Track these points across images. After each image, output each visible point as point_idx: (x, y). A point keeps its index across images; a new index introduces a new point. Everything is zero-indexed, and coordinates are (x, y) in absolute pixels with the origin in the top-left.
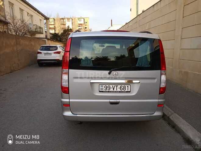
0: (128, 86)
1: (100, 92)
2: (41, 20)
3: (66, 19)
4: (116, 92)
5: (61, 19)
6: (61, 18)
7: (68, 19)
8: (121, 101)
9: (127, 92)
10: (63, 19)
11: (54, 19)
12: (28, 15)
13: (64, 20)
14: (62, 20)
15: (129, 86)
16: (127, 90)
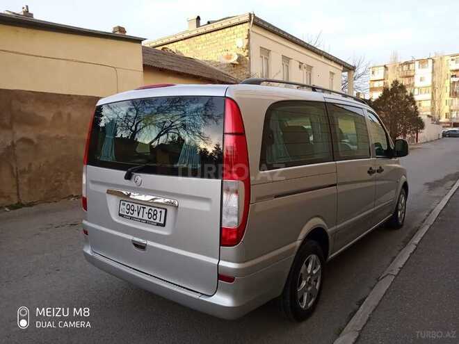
0: (161, 212)
1: (120, 215)
2: (332, 74)
3: (417, 63)
4: (141, 220)
5: (402, 65)
6: (403, 62)
7: (423, 62)
8: (149, 243)
9: (158, 224)
10: (407, 63)
11: (385, 66)
12: (300, 67)
13: (411, 65)
14: (405, 66)
15: (163, 211)
16: (157, 221)
